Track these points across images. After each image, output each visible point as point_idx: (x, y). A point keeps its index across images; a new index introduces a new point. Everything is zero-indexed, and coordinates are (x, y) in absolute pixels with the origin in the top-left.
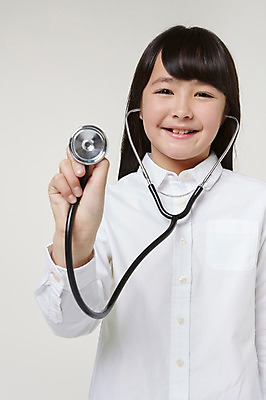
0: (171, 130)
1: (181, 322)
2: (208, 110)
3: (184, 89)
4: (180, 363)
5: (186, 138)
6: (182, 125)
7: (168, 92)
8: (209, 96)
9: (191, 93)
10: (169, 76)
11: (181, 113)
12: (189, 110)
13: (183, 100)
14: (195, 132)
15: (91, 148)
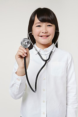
0: (42, 36)
1: (44, 90)
2: (51, 30)
3: (44, 25)
4: (44, 102)
5: (46, 38)
6: (45, 35)
7: (39, 26)
8: (51, 26)
9: (46, 26)
10: (40, 22)
11: (44, 31)
12: (46, 30)
13: (44, 28)
14: (48, 36)
15: (26, 44)
